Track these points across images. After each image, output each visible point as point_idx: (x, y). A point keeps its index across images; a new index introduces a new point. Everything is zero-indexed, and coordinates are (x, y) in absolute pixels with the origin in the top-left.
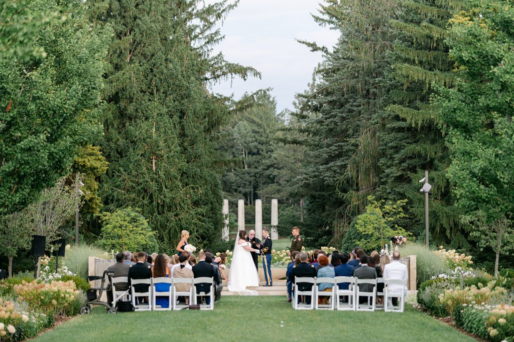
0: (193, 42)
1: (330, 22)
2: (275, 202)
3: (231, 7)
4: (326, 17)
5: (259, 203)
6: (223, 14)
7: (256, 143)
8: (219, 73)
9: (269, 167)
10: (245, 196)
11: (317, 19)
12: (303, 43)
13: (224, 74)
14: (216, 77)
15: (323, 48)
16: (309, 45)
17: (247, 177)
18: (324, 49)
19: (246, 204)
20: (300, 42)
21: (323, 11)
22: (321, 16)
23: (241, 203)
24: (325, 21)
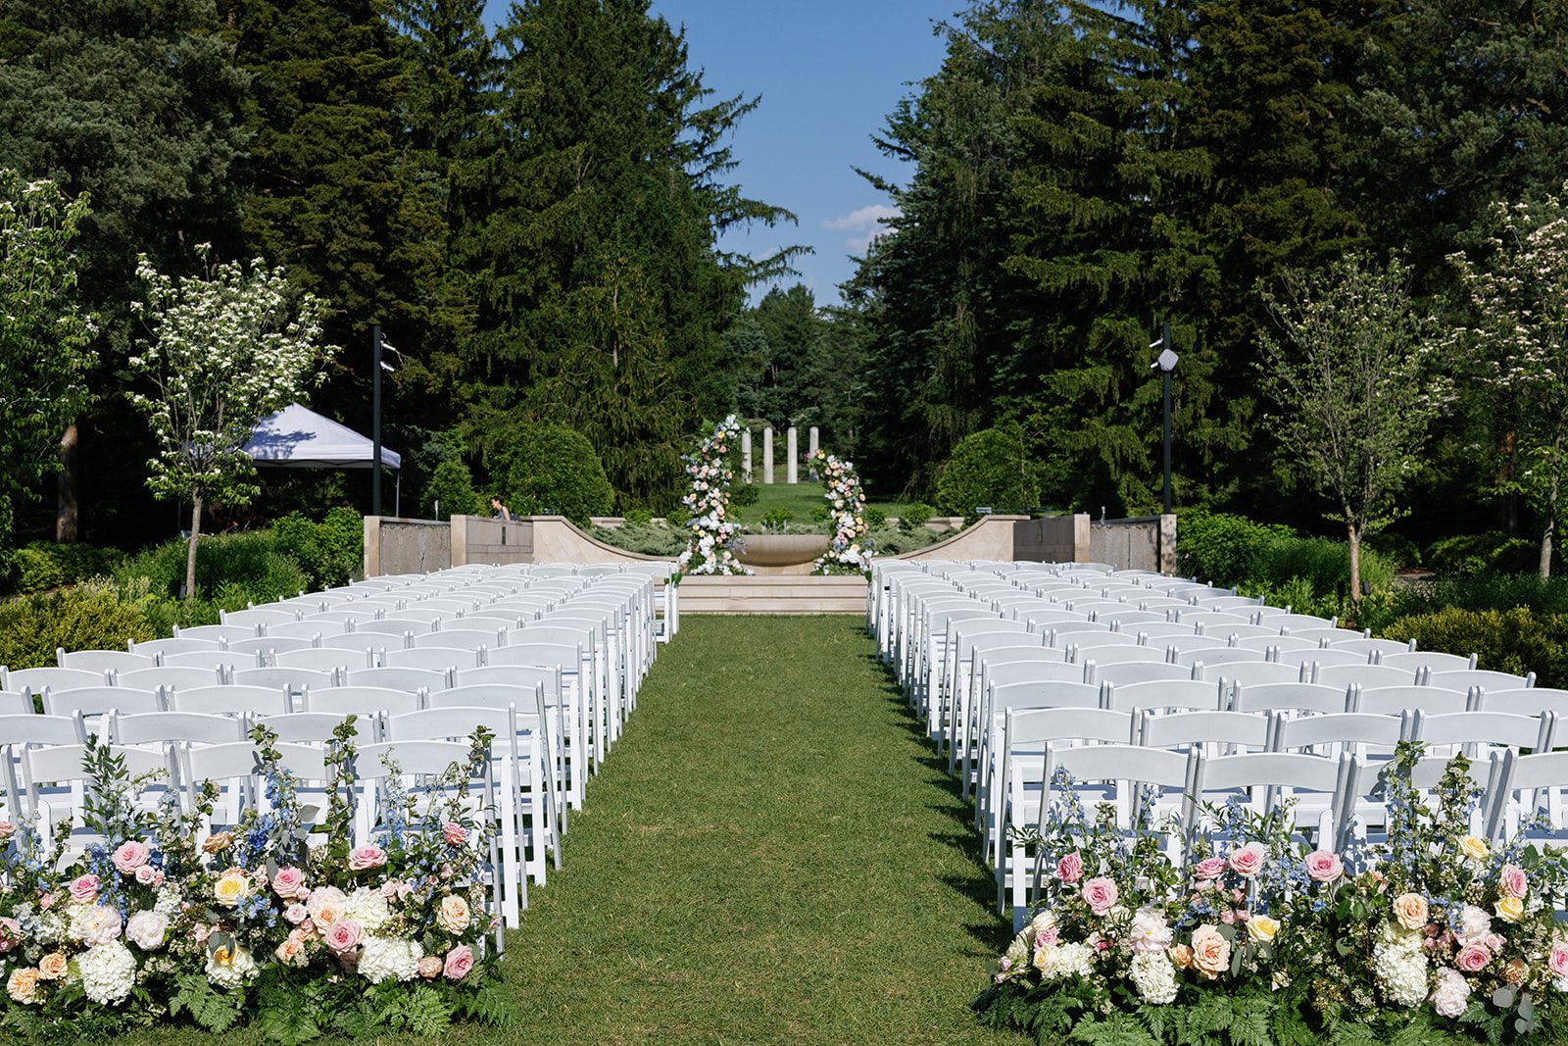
0: (686, 165)
1: (900, 151)
2: (815, 431)
3: (746, 108)
4: (895, 143)
5: (792, 433)
6: (734, 121)
7: (788, 354)
8: (727, 216)
9: (805, 386)
10: (775, 423)
11: (881, 144)
12: (864, 174)
13: (736, 217)
14: (723, 224)
15: (893, 187)
16: (871, 179)
17: (777, 399)
18: (894, 190)
19: (775, 434)
20: (859, 172)
21: (892, 130)
22: (887, 140)
23: (768, 433)
24: (893, 148)
